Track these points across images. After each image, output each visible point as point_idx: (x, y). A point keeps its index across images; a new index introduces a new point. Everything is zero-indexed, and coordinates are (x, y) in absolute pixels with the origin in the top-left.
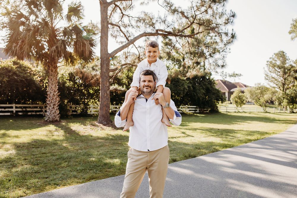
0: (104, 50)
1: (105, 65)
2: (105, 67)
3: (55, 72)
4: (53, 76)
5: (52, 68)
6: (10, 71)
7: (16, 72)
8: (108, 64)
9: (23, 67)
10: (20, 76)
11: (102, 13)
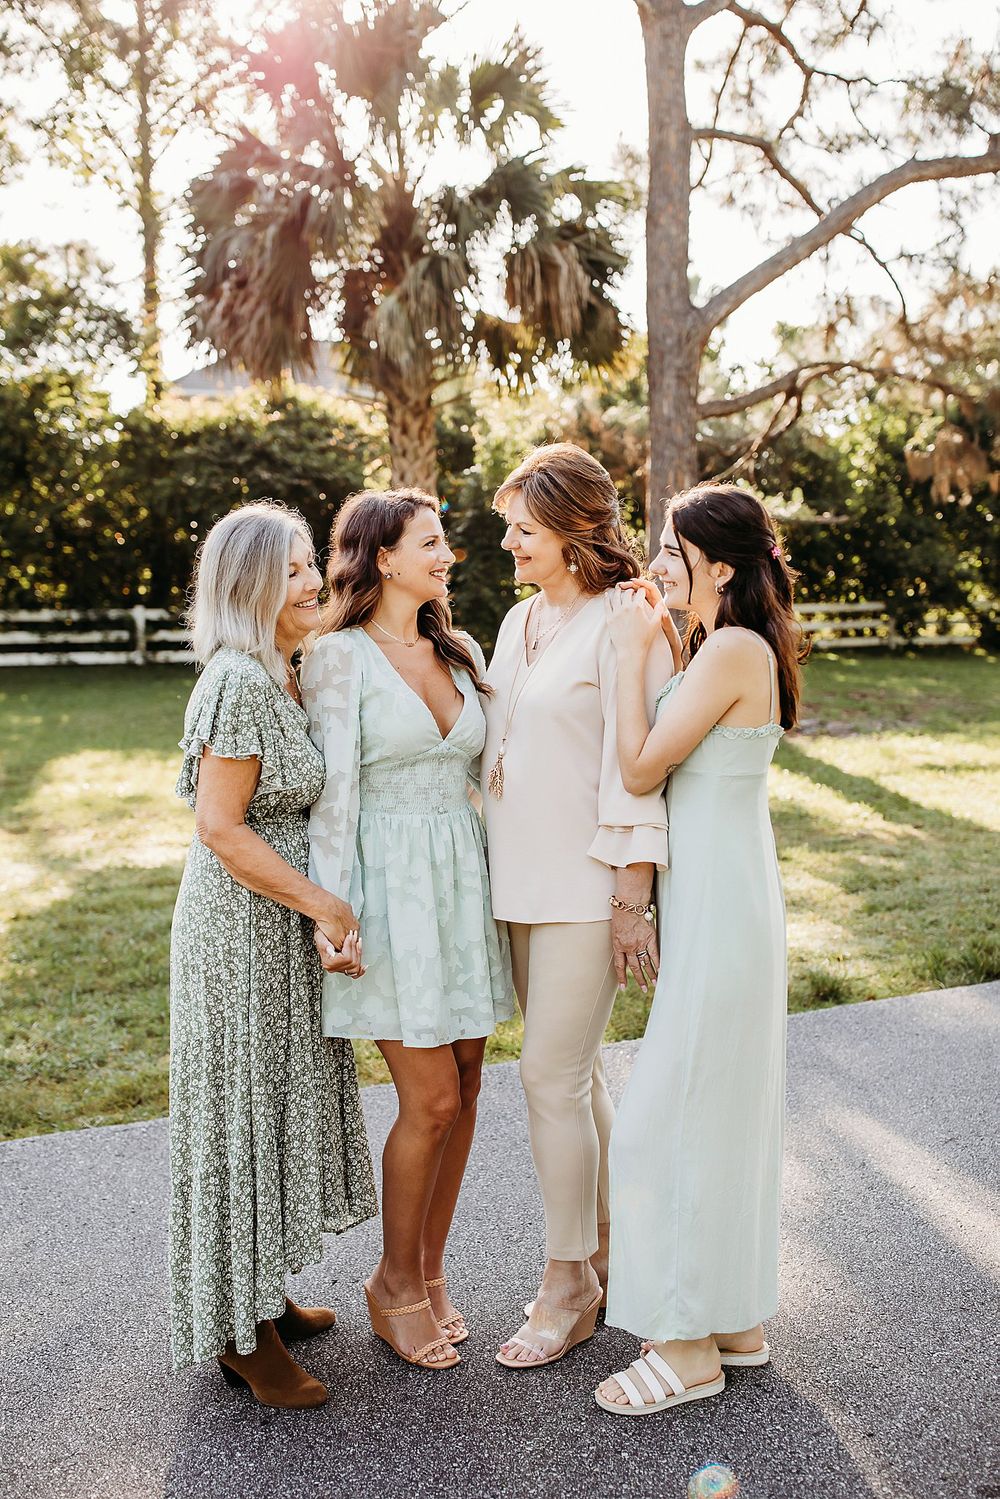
0: (662, 291)
1: (669, 380)
2: (672, 391)
3: (420, 437)
4: (410, 456)
5: (404, 414)
6: (240, 446)
7: (268, 449)
8: (685, 373)
9: (311, 418)
10: (286, 466)
11: (652, 77)
